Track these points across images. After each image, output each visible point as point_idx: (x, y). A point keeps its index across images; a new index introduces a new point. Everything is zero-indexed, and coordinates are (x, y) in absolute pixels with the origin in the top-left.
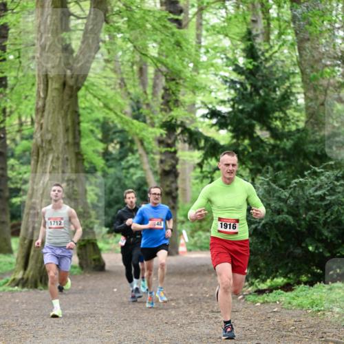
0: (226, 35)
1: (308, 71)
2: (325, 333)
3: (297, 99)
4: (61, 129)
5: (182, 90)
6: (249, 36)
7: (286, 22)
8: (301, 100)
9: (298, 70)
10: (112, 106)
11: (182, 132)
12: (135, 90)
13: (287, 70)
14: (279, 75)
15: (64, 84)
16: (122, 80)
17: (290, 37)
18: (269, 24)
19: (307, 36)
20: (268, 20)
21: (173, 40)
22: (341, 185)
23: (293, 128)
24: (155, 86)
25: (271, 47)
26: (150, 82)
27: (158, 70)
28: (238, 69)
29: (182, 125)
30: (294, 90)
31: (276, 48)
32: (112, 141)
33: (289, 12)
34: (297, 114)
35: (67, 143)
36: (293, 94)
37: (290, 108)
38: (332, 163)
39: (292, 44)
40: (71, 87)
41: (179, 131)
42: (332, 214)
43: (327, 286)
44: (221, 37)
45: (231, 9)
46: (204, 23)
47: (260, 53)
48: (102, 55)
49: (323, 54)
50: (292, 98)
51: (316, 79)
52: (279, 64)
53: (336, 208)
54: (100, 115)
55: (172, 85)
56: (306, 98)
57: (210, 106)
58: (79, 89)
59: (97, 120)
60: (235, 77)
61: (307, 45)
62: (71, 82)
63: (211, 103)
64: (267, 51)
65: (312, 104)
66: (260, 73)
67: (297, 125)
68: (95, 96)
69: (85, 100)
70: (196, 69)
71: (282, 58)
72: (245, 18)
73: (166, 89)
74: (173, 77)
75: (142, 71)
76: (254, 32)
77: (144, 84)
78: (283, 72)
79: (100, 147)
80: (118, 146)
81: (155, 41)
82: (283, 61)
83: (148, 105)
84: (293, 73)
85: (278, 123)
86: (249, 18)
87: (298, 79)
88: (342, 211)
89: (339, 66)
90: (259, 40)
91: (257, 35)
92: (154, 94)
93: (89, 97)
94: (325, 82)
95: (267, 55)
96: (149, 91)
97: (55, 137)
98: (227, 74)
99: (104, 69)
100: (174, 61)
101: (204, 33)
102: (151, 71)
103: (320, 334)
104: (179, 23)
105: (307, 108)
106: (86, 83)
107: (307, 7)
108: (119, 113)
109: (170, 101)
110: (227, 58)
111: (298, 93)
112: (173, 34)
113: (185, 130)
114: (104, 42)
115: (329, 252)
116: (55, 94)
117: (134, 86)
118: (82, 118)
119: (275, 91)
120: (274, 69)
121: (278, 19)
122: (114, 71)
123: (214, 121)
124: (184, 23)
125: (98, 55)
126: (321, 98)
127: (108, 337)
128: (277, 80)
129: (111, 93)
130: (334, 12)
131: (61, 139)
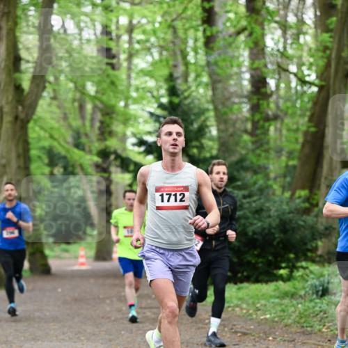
0: (152, 77)
1: (220, 107)
2: (234, 325)
3: (210, 132)
4: (13, 155)
5: (115, 123)
6: (171, 78)
7: (201, 66)
8: (214, 132)
9: (211, 107)
10: (56, 136)
11: (116, 159)
12: (76, 123)
13: (202, 107)
14: (196, 111)
15: (16, 118)
16: (65, 114)
17: (205, 79)
18: (187, 68)
19: (219, 78)
20: (187, 64)
21: (108, 81)
22: (248, 203)
23: (208, 155)
24: (92, 120)
25: (189, 88)
26: (88, 117)
27: (95, 107)
28: (161, 106)
29: (115, 152)
30: (208, 123)
31: (193, 88)
32: (56, 165)
33: (204, 58)
34: (210, 143)
35: (19, 167)
36: (207, 127)
37: (205, 138)
38: (239, 183)
39: (207, 85)
40: (22, 121)
41: (112, 157)
42: (240, 226)
43: (236, 287)
44: (147, 78)
45: (156, 56)
46: (133, 67)
47: (179, 92)
48: (49, 93)
49: (232, 94)
50: (207, 130)
51: (225, 113)
52: (196, 102)
53: (243, 221)
54: (46, 144)
55: (107, 119)
56: (219, 130)
57: (138, 136)
58: (28, 122)
59: (43, 148)
60: (159, 112)
61: (219, 86)
62: (22, 116)
63: (139, 133)
64: (186, 91)
65: (223, 135)
66: (180, 109)
67: (211, 153)
68: (42, 128)
69: (34, 132)
70: (126, 105)
71: (199, 96)
72: (168, 63)
73: (102, 122)
74: (108, 112)
75: (82, 108)
76: (176, 75)
77: (83, 117)
78: (199, 108)
79: (47, 170)
80: (62, 170)
81: (93, 82)
82: (199, 100)
83: (86, 135)
84: (208, 110)
85: (195, 151)
86: (171, 63)
87: (212, 114)
88: (248, 224)
89: (246, 103)
90: (179, 81)
91: (178, 78)
92: (92, 126)
93: (37, 129)
94: (234, 117)
95: (186, 94)
96: (88, 123)
97: (9, 162)
98: (152, 110)
99: (50, 105)
100: (109, 98)
101: (133, 75)
102: (89, 107)
103: (230, 327)
104: (113, 67)
105: (219, 138)
106: (35, 117)
107: (219, 55)
108: (62, 143)
109: (105, 132)
110: (153, 97)
111: (212, 126)
112: (108, 76)
113: (118, 156)
114: (50, 83)
115: (238, 257)
116: (9, 125)
117: (75, 119)
118: (31, 146)
119: (192, 124)
120: (192, 105)
121: (195, 64)
122: (59, 107)
123: (142, 149)
124: (117, 67)
125: (45, 94)
126: (231, 130)
127: (54, 329)
128: (194, 114)
129: (56, 125)
130: (241, 59)
131: (14, 164)
